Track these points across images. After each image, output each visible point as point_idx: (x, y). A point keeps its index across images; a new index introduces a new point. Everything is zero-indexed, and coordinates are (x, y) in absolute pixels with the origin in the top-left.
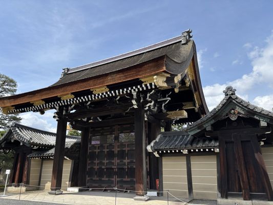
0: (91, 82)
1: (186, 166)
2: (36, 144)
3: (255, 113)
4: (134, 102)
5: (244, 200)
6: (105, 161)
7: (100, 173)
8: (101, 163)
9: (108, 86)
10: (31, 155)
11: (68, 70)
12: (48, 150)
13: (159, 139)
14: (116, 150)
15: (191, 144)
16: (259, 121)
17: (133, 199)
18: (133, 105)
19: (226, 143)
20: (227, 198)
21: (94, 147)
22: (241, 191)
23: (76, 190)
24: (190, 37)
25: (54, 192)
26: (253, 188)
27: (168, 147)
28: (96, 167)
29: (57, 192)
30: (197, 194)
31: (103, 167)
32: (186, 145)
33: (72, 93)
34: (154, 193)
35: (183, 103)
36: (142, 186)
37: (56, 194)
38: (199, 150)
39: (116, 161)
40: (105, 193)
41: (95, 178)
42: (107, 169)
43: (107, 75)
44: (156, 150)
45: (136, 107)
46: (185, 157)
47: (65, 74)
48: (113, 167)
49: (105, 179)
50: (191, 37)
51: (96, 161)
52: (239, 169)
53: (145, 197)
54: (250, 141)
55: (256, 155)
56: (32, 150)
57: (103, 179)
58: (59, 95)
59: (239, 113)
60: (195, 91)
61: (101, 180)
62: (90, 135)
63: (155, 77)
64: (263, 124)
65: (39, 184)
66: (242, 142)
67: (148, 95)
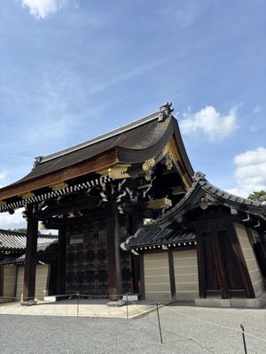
0: (48, 179)
1: (168, 264)
2: (7, 249)
3: (224, 201)
4: (103, 195)
5: (223, 298)
6: (85, 264)
7: (81, 277)
8: (82, 266)
9: (65, 182)
10: (3, 262)
11: (41, 158)
12: (21, 255)
13: (138, 235)
14: (96, 250)
15: (167, 239)
16: (229, 209)
17: (106, 306)
18: (102, 198)
19: (204, 234)
20: (205, 297)
21: (72, 247)
22: (219, 289)
23: (53, 299)
24: (170, 111)
25: (26, 302)
26: (232, 285)
27: (143, 243)
28: (76, 271)
29: (29, 303)
30: (181, 295)
31: (83, 271)
32: (162, 240)
33: (31, 192)
34: (135, 297)
35: (173, 188)
36: (115, 290)
37: (28, 305)
38: (177, 244)
39: (96, 262)
40: (87, 301)
41: (75, 284)
42: (87, 272)
43: (62, 170)
44: (132, 248)
45: (105, 200)
46: (167, 254)
47: (37, 164)
48: (93, 270)
49: (85, 284)
50: (172, 111)
51: (76, 264)
52: (217, 264)
53: (120, 302)
54: (226, 231)
55: (233, 246)
56: (4, 256)
57: (84, 284)
58: (18, 194)
59: (209, 201)
60: (183, 173)
61: (81, 286)
62: (67, 234)
63: (109, 170)
64: (234, 211)
65: (15, 296)
66: (219, 232)
67: (120, 185)
